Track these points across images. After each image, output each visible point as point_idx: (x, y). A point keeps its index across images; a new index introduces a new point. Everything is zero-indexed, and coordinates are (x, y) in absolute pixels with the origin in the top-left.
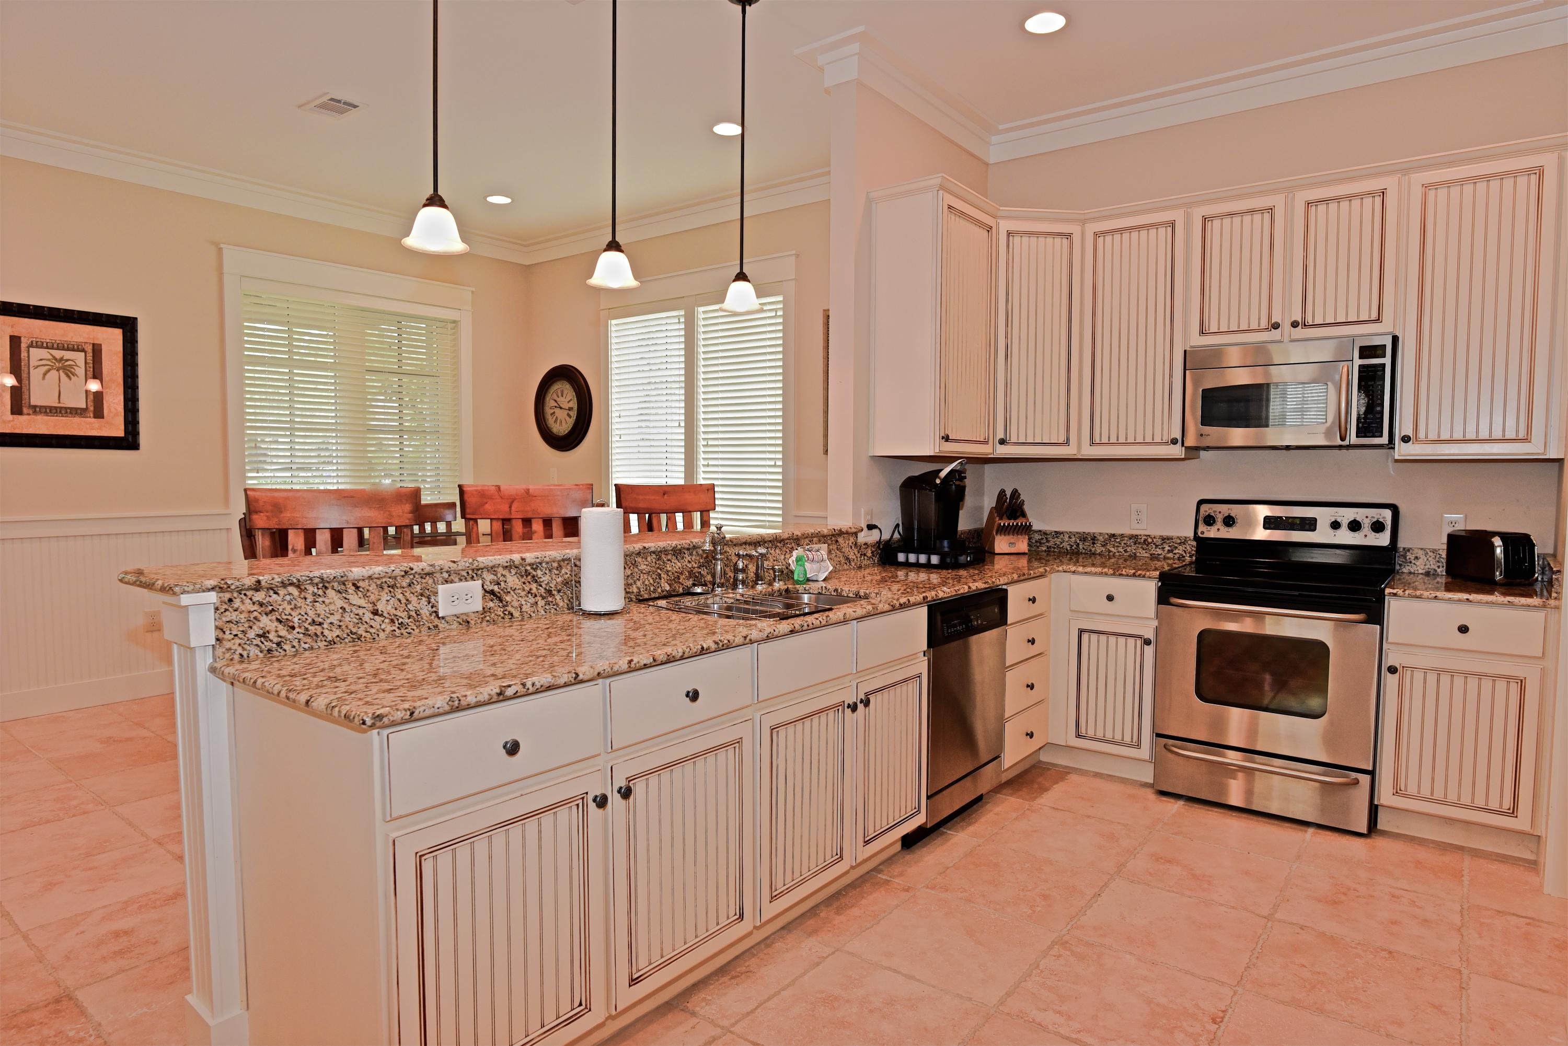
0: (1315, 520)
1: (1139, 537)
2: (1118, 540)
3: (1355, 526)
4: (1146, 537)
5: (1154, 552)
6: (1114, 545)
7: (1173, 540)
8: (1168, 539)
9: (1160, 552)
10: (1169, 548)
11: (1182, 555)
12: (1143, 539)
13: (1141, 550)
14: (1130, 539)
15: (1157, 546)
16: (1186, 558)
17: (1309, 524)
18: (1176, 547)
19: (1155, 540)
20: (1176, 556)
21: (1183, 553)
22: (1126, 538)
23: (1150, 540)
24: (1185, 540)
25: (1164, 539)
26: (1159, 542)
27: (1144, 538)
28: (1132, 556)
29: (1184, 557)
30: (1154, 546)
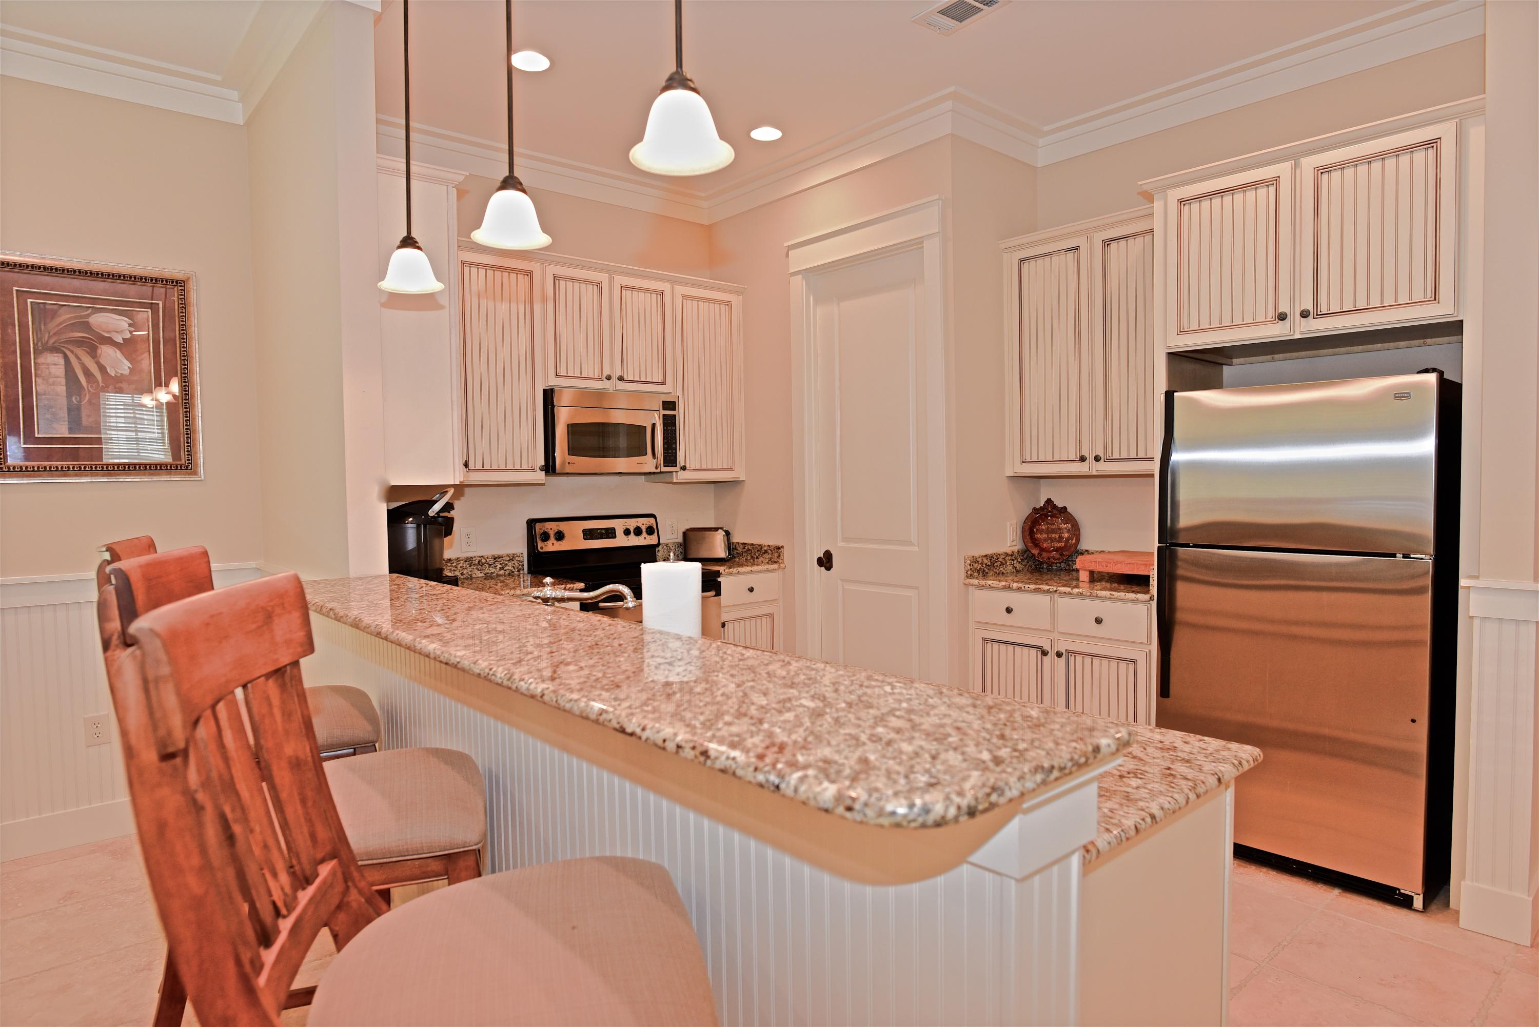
0: (614, 529)
1: (474, 559)
2: (454, 565)
3: (638, 532)
4: (480, 559)
5: (488, 572)
6: (450, 569)
7: (504, 558)
8: (499, 558)
9: (492, 570)
10: (501, 566)
11: (511, 570)
12: (477, 561)
13: (476, 571)
14: (466, 561)
15: (490, 565)
16: (515, 573)
17: (610, 533)
18: (506, 564)
19: (488, 560)
20: (507, 573)
21: (512, 568)
22: (462, 562)
23: (483, 561)
24: (513, 557)
25: (496, 558)
26: (492, 561)
27: (478, 559)
28: (468, 578)
29: (513, 572)
30: (487, 566)
